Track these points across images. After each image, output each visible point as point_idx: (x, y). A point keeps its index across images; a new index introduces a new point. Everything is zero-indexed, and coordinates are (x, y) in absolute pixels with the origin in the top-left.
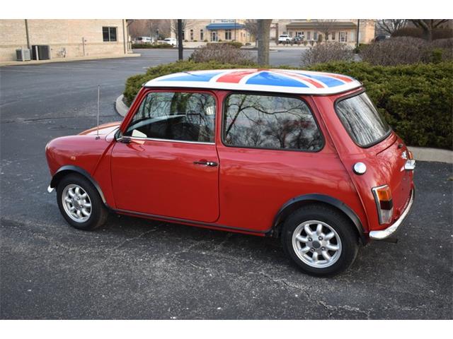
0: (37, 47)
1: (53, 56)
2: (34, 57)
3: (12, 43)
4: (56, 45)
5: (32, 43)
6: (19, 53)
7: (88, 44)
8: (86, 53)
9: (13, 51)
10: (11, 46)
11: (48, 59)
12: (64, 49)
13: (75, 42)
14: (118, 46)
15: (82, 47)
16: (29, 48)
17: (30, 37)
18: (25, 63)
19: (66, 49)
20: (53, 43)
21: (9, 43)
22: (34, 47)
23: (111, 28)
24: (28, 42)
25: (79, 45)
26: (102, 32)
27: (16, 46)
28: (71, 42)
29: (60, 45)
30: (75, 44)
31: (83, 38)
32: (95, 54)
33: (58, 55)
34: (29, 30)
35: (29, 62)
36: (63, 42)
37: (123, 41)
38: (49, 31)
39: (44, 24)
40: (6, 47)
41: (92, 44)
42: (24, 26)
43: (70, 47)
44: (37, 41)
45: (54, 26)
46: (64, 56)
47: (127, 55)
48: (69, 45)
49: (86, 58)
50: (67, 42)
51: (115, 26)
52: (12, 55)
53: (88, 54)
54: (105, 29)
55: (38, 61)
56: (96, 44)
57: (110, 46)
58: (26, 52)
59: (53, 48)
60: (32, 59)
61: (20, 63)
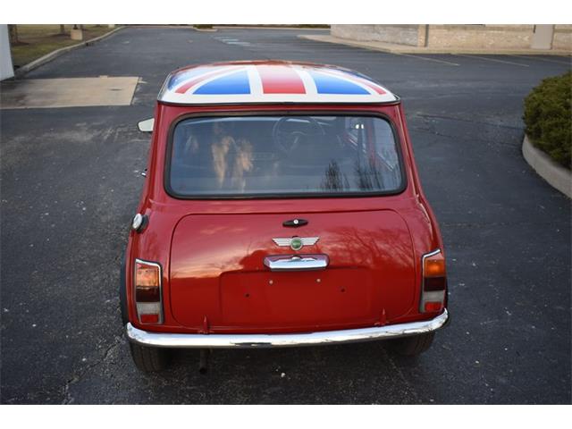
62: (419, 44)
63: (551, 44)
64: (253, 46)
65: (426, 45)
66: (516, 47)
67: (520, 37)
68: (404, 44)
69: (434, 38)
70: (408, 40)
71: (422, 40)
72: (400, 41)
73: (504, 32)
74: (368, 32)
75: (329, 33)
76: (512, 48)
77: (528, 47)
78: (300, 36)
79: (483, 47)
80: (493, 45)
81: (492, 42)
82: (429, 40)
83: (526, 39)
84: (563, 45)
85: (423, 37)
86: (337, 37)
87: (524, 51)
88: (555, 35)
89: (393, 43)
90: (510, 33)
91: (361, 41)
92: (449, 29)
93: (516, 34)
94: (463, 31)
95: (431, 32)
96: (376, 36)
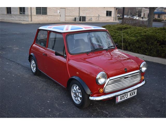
0: (82, 17)
1: (87, 20)
3: (74, 15)
4: (89, 16)
5: (80, 15)
6: (75, 18)
7: (100, 17)
8: (99, 20)
9: (74, 18)
10: (73, 16)
11: (85, 21)
12: (91, 18)
13: (96, 16)
14: (111, 18)
15: (98, 17)
16: (79, 17)
17: (80, 13)
18: (77, 22)
19: (92, 18)
20: (88, 16)
21: (73, 15)
22: (81, 17)
23: (110, 11)
24: (79, 15)
25: (97, 17)
26: (106, 12)
27: (75, 16)
28: (94, 16)
29: (90, 17)
30: (96, 17)
31: (99, 15)
32: (103, 20)
33: (89, 20)
34: (80, 11)
36: (91, 16)
37: (113, 16)
38: (87, 11)
39: (85, 9)
40: (72, 16)
41: (102, 17)
42: (79, 9)
44: (82, 15)
45: (89, 10)
47: (115, 22)
48: (93, 17)
49: (99, 22)
50: (93, 16)
51: (111, 11)
52: (73, 19)
53: (100, 20)
54: (107, 12)
55: (81, 22)
56: (103, 17)
57: (108, 18)
58: (77, 18)
59: (87, 17)
60: (79, 21)
61: (75, 22)
62: (29, 21)
63: (65, 20)
68: (24, 21)
69: (34, 19)
71: (30, 19)
72: (22, 20)
73: (53, 17)
74: (9, 17)
76: (55, 21)
77: (59, 21)
79: (47, 21)
81: (50, 19)
82: (32, 19)
83: (59, 18)
84: (68, 20)
88: (66, 17)
89: (20, 20)
92: (37, 16)
93: (56, 17)
94: (41, 16)
95: (32, 17)
96: (12, 19)
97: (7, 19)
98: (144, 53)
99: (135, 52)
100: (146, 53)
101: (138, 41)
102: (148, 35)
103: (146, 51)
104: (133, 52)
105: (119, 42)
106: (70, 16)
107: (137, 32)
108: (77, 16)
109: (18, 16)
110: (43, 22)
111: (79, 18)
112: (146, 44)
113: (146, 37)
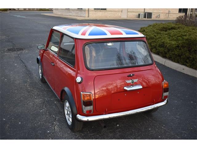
0: (147, 13)
1: (154, 17)
2: (145, 17)
4: (156, 13)
5: (146, 11)
6: (139, 15)
7: (171, 13)
9: (137, 14)
10: (137, 12)
11: (151, 18)
12: (159, 15)
15: (168, 14)
18: (141, 19)
20: (155, 12)
22: (146, 13)
24: (144, 11)
25: (167, 13)
27: (139, 12)
29: (158, 13)
30: (165, 13)
31: (169, 11)
32: (173, 18)
33: (156, 17)
35: (142, 19)
40: (135, 12)
41: (173, 13)
43: (162, 14)
46: (159, 18)
48: (162, 13)
52: (137, 15)
53: (170, 18)
55: (146, 19)
56: (175, 14)
58: (142, 15)
59: (154, 14)
60: (144, 18)
61: (139, 19)
62: (86, 17)
63: (127, 16)
64: (27, 17)
65: (88, 17)
66: (117, 17)
67: (118, 14)
68: (81, 16)
69: (91, 14)
70: (82, 15)
71: (87, 15)
72: (79, 15)
73: (113, 12)
74: (67, 12)
75: (52, 13)
76: (115, 17)
77: (120, 17)
78: (42, 14)
79: (106, 17)
80: (110, 16)
82: (89, 15)
83: (120, 14)
84: (131, 16)
85: (87, 14)
86: (56, 14)
87: (119, 18)
88: (128, 13)
89: (77, 16)
90: (114, 13)
91: (65, 15)
92: (96, 11)
93: (116, 13)
94: (100, 12)
95: (90, 12)
96: (70, 14)
97: (65, 14)
98: (185, 63)
99: (175, 61)
100: (188, 63)
101: (178, 46)
102: (190, 40)
103: (187, 61)
104: (172, 60)
105: (158, 47)
106: (133, 12)
107: (182, 35)
108: (141, 12)
109: (75, 11)
110: (100, 18)
111: (143, 14)
112: (188, 52)
113: (188, 42)
